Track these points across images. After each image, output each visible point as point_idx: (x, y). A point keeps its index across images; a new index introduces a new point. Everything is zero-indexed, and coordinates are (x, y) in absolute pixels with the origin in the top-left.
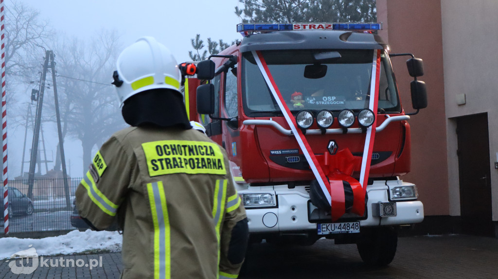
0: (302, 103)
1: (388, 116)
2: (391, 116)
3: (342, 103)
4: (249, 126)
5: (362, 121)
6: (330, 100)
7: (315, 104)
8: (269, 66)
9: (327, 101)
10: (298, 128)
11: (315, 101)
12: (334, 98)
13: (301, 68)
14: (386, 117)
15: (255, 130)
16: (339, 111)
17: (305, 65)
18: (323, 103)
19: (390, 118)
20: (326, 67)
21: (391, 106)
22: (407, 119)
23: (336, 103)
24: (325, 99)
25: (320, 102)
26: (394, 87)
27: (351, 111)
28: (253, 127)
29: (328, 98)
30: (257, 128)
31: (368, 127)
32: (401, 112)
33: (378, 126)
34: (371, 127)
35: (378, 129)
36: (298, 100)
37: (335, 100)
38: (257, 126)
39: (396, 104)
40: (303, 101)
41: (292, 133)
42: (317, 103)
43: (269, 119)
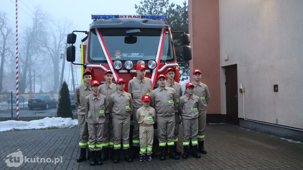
0: (120, 56)
1: (166, 63)
2: (167, 64)
3: (142, 56)
4: (90, 68)
5: (150, 67)
6: (135, 55)
7: (127, 57)
8: (104, 37)
9: (134, 55)
11: (127, 55)
12: (138, 54)
13: (123, 38)
14: (165, 64)
15: (93, 71)
16: (137, 61)
17: (125, 37)
18: (131, 56)
19: (167, 65)
20: (137, 38)
21: (169, 58)
22: (177, 66)
23: (139, 56)
24: (133, 54)
26: (172, 49)
27: (144, 61)
28: (91, 69)
30: (94, 69)
31: (153, 69)
32: (174, 62)
33: (159, 68)
34: (155, 69)
35: (159, 70)
36: (118, 55)
37: (138, 55)
38: (94, 68)
39: (172, 58)
40: (121, 55)
42: (128, 56)
43: (100, 65)
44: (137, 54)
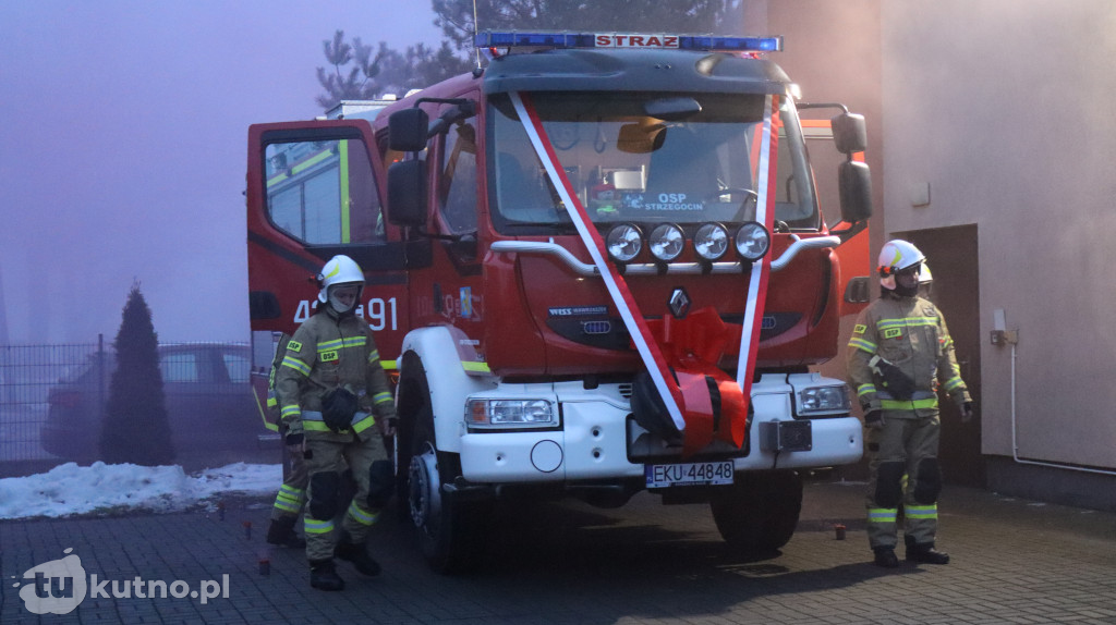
0: (615, 207)
1: (796, 236)
2: (802, 237)
3: (700, 207)
4: (504, 253)
5: (743, 249)
6: (674, 202)
7: (644, 209)
8: (550, 126)
9: (669, 203)
10: (610, 260)
11: (644, 203)
12: (682, 197)
13: (613, 129)
14: (792, 240)
15: (518, 264)
17: (620, 124)
18: (659, 207)
19: (799, 242)
20: (665, 128)
21: (799, 215)
22: (833, 245)
23: (688, 207)
24: (664, 198)
25: (653, 205)
26: (806, 174)
27: (719, 225)
28: (513, 257)
29: (671, 196)
30: (522, 259)
31: (755, 260)
32: (821, 229)
33: (776, 257)
34: (760, 262)
35: (776, 264)
36: (607, 199)
37: (684, 201)
38: (521, 253)
39: (810, 212)
40: (618, 203)
41: (596, 270)
42: (648, 207)
43: (548, 241)
44: (680, 195)
